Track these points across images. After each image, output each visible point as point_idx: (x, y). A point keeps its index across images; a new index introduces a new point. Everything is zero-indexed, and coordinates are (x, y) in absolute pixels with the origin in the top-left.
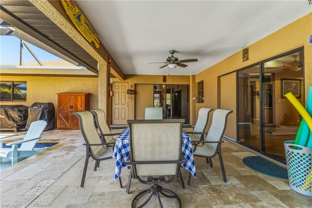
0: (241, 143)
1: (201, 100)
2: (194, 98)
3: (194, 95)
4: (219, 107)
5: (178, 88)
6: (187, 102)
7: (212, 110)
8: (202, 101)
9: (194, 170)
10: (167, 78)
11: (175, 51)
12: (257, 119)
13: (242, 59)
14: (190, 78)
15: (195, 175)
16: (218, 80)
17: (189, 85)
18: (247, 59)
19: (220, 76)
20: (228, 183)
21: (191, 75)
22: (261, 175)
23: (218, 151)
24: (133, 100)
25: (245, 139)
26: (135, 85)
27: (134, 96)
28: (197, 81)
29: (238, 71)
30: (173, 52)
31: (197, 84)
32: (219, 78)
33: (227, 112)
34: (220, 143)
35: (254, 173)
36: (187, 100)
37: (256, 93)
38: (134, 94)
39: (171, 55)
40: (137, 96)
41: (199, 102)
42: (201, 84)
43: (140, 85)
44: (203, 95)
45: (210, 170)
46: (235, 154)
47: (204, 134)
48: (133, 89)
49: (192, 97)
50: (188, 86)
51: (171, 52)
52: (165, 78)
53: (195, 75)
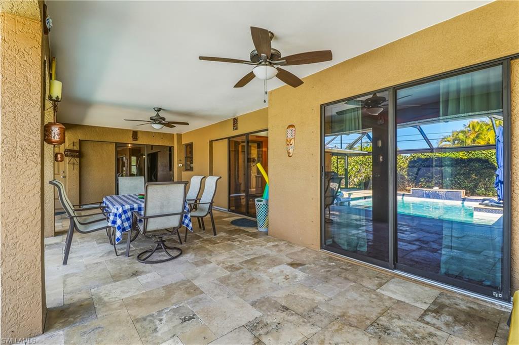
0: (232, 211)
1: (189, 168)
2: (179, 165)
3: (180, 160)
4: (211, 174)
5: (152, 149)
6: (169, 170)
7: (205, 177)
8: (191, 169)
9: (191, 225)
10: (139, 135)
11: (161, 109)
12: (252, 190)
13: (232, 127)
14: (174, 138)
15: (192, 229)
16: (210, 145)
17: (173, 147)
18: (236, 129)
19: (212, 141)
20: (218, 235)
21: (176, 133)
22: (242, 228)
23: (210, 211)
24: (77, 167)
25: (235, 207)
26: (80, 141)
27: (78, 159)
28: (185, 141)
29: (229, 138)
30: (159, 110)
31: (184, 146)
32: (211, 142)
33: (216, 178)
34: (211, 204)
35: (237, 227)
36: (168, 167)
37: (252, 160)
38: (77, 157)
39: (156, 113)
40: (84, 160)
41: (187, 170)
42: (189, 147)
43: (89, 143)
44: (192, 160)
45: (202, 232)
46: (224, 219)
47: (197, 200)
48: (76, 148)
49: (178, 164)
50: (171, 149)
51: (156, 109)
52: (135, 134)
53: (181, 134)
